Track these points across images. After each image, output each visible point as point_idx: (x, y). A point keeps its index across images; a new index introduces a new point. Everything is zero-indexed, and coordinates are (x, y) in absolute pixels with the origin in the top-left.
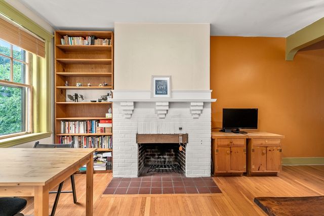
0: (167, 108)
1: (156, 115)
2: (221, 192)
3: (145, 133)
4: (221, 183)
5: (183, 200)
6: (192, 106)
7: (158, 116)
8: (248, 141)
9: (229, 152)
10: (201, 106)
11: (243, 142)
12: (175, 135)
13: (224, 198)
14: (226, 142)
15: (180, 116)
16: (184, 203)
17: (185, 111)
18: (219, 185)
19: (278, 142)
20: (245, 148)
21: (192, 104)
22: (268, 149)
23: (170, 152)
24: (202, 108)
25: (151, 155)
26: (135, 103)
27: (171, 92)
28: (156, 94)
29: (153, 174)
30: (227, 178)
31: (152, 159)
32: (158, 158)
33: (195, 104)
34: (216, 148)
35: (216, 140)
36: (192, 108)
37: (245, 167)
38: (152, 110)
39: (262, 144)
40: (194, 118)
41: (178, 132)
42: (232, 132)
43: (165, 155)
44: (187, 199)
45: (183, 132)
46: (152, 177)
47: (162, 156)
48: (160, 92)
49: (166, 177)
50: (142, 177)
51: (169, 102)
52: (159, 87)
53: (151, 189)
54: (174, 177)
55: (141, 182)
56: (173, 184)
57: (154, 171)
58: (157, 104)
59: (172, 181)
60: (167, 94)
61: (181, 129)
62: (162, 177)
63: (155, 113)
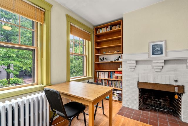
0: (163, 64)
3: (144, 82)
7: (154, 70)
12: (170, 85)
15: (175, 71)
23: (165, 97)
25: (148, 97)
27: (166, 52)
28: (153, 54)
29: (151, 111)
31: (149, 100)
32: (154, 100)
38: (150, 66)
41: (174, 83)
43: (160, 99)
45: (179, 83)
46: (150, 112)
47: (158, 100)
48: (156, 53)
49: (162, 115)
50: (142, 111)
51: (164, 60)
52: (155, 50)
53: (149, 121)
54: (169, 118)
55: (141, 114)
56: (168, 123)
57: (151, 109)
58: (154, 61)
59: (168, 121)
60: (162, 54)
61: (176, 81)
62: (158, 115)
63: (152, 68)
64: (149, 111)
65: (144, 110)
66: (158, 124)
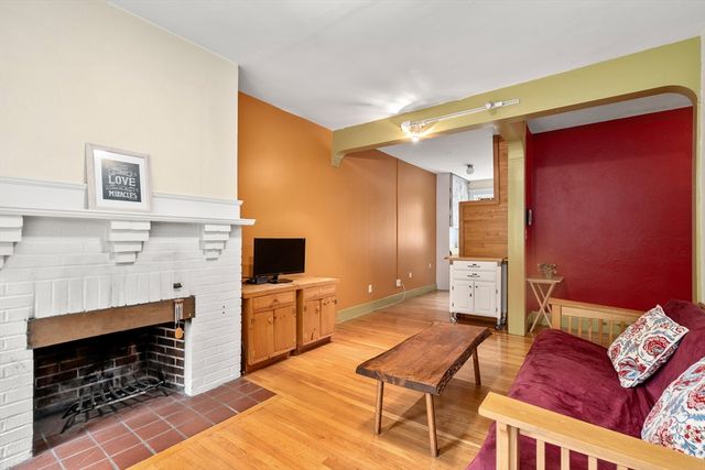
1: (107, 255)
2: (275, 394)
3: (63, 312)
4: (264, 380)
5: (216, 439)
6: (207, 233)
7: (111, 258)
8: (299, 292)
9: (271, 319)
10: (225, 233)
11: (291, 297)
12: (162, 303)
13: (284, 400)
14: (268, 302)
15: (175, 255)
16: (219, 444)
17: (189, 243)
18: (263, 385)
19: (332, 290)
20: (295, 307)
21: (208, 228)
22: (323, 302)
23: (126, 352)
24: (226, 237)
25: (56, 379)
26: (26, 219)
27: (152, 196)
28: (106, 196)
30: (269, 368)
31: (63, 390)
32: (86, 380)
33: (215, 228)
34: (250, 316)
35: (251, 302)
36: (206, 237)
37: (295, 340)
38: (93, 244)
39: (315, 296)
40: (208, 259)
41: (171, 295)
42: (269, 282)
43: (110, 364)
44: (222, 433)
45: (184, 293)
46: (89, 434)
47: (100, 372)
48: (118, 194)
49: (135, 416)
50: (52, 451)
51: (151, 222)
52: (113, 179)
53: (111, 461)
54: (159, 408)
55: (60, 461)
56: (168, 423)
57: (84, 418)
58: (114, 225)
59: (162, 418)
60: (139, 200)
61: (177, 286)
62: (125, 422)
63: (103, 252)
64: (81, 431)
65: (61, 442)
66: (148, 446)
